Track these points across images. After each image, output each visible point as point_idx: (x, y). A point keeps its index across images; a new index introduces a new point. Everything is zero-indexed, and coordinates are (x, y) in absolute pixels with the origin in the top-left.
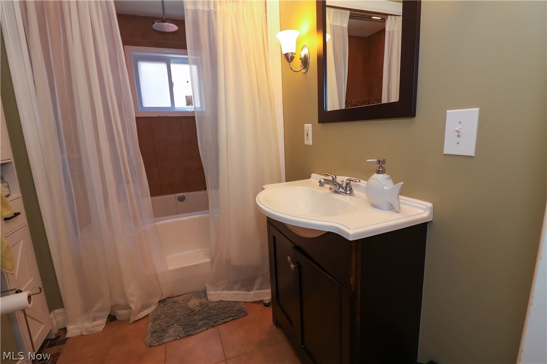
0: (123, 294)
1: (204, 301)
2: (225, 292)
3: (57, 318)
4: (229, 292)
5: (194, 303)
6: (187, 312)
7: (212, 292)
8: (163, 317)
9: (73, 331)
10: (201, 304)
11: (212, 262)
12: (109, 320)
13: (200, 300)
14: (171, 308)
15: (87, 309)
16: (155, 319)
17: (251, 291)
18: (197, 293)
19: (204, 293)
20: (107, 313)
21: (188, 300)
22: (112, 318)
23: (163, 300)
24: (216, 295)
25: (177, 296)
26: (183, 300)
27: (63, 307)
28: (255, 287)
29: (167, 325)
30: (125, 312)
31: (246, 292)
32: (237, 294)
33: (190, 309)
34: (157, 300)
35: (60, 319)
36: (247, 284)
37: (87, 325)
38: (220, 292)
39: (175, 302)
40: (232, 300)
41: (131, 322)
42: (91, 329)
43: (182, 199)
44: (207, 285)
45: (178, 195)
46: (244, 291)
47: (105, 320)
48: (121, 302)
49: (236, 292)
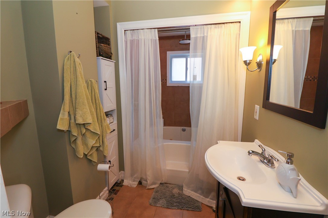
0: (146, 175)
1: (181, 192)
2: (193, 192)
3: (121, 175)
4: (194, 193)
5: (176, 191)
6: (171, 195)
7: (186, 189)
8: (160, 192)
9: (126, 183)
10: (179, 194)
11: (189, 172)
12: (139, 183)
13: (179, 191)
14: (165, 189)
15: (132, 175)
16: (156, 192)
17: (207, 198)
18: (180, 186)
19: (181, 188)
20: (139, 180)
21: (174, 189)
22: (140, 183)
23: (162, 183)
24: (188, 192)
25: (169, 184)
26: (171, 187)
27: (124, 171)
28: (210, 197)
29: (160, 197)
30: (145, 182)
31: (204, 198)
32: (199, 196)
33: (173, 194)
34: (159, 182)
35: (122, 175)
36: (206, 193)
37: (131, 182)
38: (190, 191)
39: (167, 187)
40: (195, 198)
41: (147, 188)
42: (131, 185)
43: (184, 130)
44: (183, 184)
45: (182, 128)
46: (204, 196)
47: (136, 183)
48: (144, 177)
49: (199, 195)
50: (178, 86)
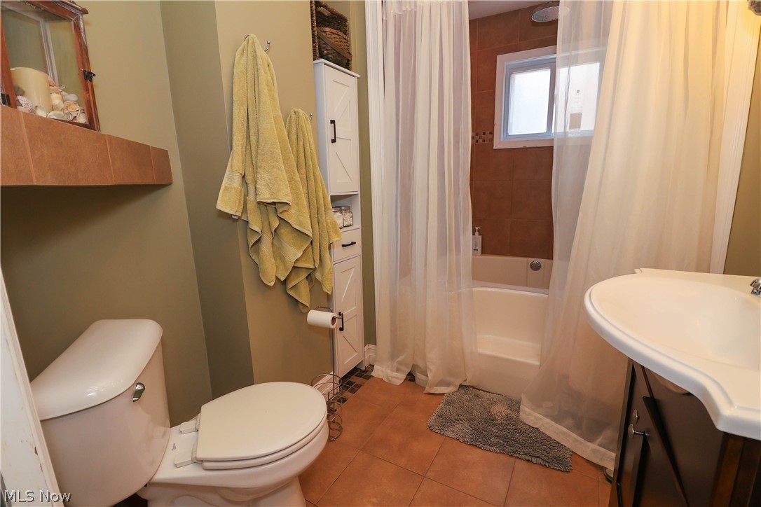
0: (424, 357)
1: (514, 415)
2: (548, 420)
3: (366, 354)
4: (553, 423)
5: (500, 410)
6: (485, 416)
7: (527, 410)
8: (457, 405)
9: (379, 372)
10: (508, 417)
11: (540, 366)
12: (409, 377)
13: (509, 412)
14: (470, 401)
15: (393, 356)
16: (449, 403)
17: (591, 441)
18: (511, 400)
19: (514, 405)
20: (408, 371)
21: (495, 403)
22: (411, 377)
23: (466, 386)
24: (532, 416)
25: (484, 391)
26: (489, 400)
27: (376, 345)
28: (599, 440)
29: (456, 417)
30: (423, 377)
31: (580, 439)
32: (564, 433)
33: (491, 416)
34: (458, 382)
35: (372, 354)
36: (590, 430)
37: (389, 372)
38: (541, 416)
39: (477, 396)
40: (554, 437)
41: (425, 392)
42: (390, 378)
43: (536, 267)
44: (522, 396)
45: (531, 260)
46: (579, 435)
47: (404, 376)
48: (421, 364)
49: (565, 430)
50: (525, 148)
